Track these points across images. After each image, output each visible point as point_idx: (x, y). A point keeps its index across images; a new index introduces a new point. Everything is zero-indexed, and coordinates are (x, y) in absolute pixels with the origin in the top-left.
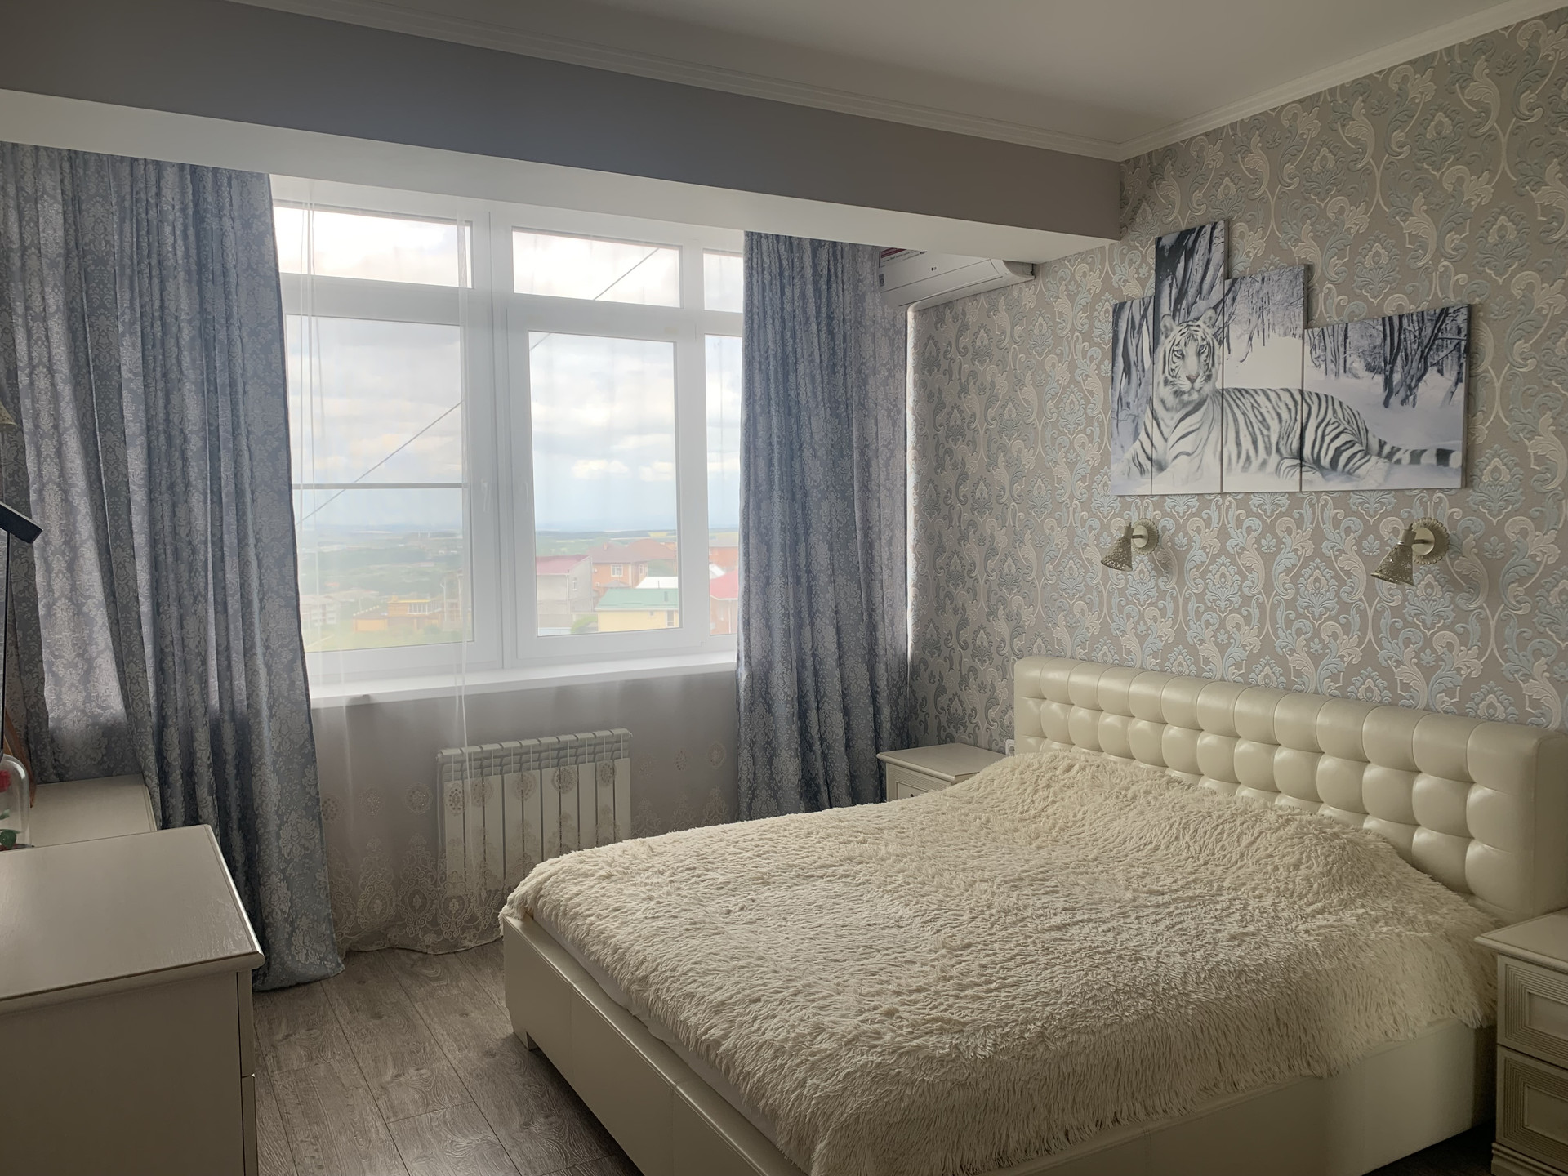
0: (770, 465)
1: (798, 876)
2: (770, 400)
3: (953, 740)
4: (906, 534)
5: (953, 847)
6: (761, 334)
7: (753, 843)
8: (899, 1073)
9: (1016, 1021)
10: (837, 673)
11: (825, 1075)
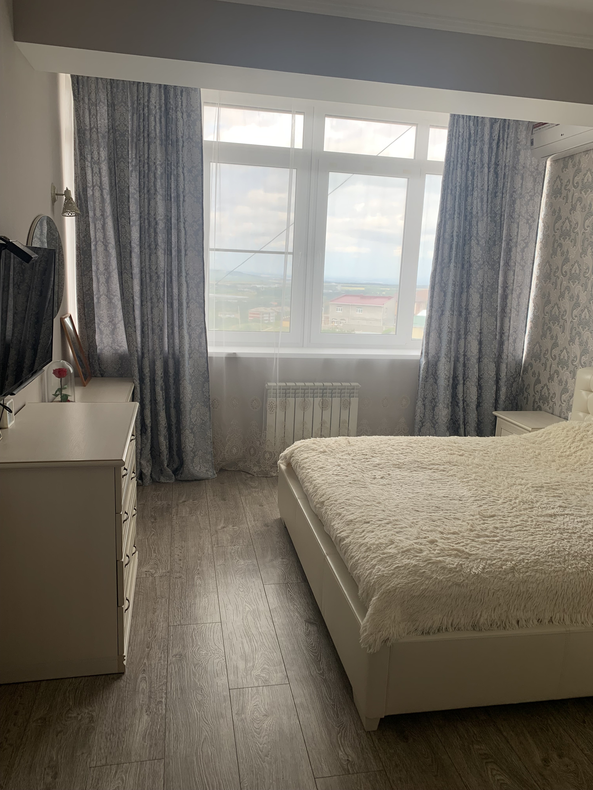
0: (451, 248)
1: (418, 467)
2: (455, 211)
3: (540, 410)
4: (530, 292)
5: (512, 465)
6: (454, 174)
7: (402, 447)
8: (424, 572)
9: (501, 559)
10: (477, 366)
11: (386, 565)
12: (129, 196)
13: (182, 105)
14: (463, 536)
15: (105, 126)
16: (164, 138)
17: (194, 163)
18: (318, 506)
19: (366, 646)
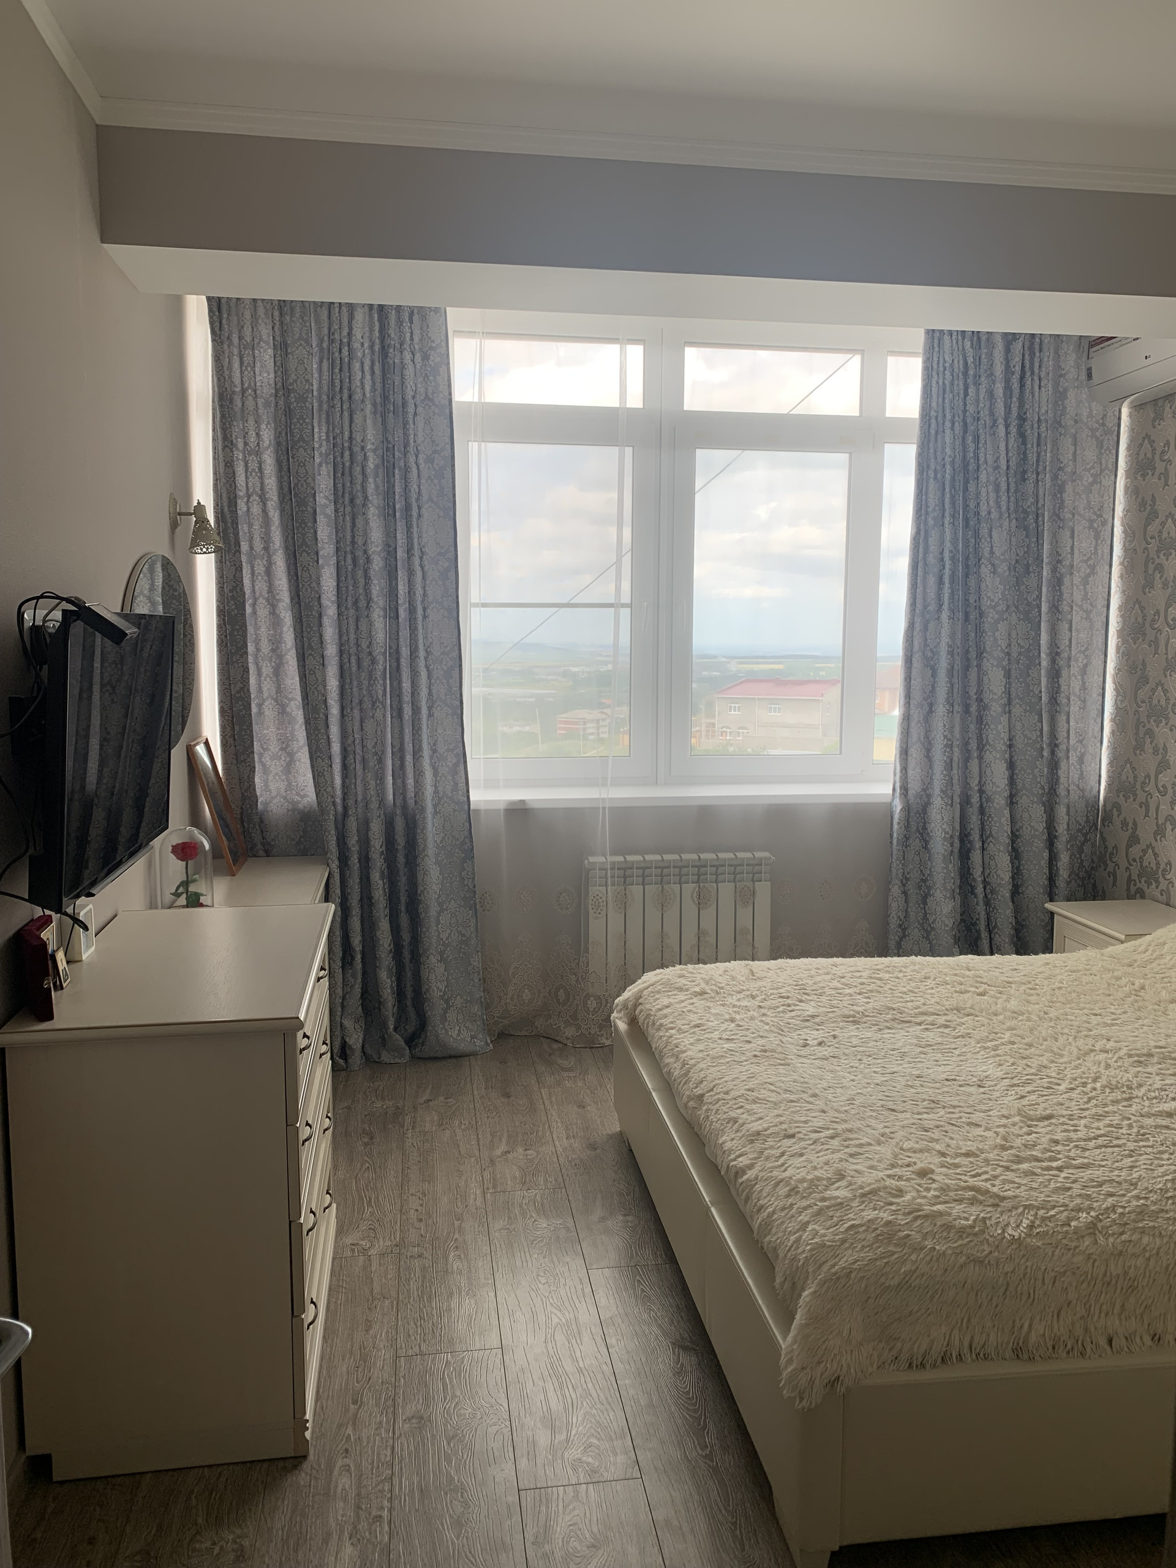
0: (941, 582)
1: (894, 1020)
2: (944, 511)
3: (1143, 897)
4: (1105, 662)
5: (1085, 1011)
6: (939, 441)
7: (860, 980)
8: (908, 1236)
9: (1067, 1206)
10: (1007, 812)
11: (829, 1223)
12: (315, 511)
13: (412, 339)
14: (986, 1161)
15: (270, 385)
16: (378, 400)
17: (438, 445)
18: (691, 1104)
19: (793, 1395)
